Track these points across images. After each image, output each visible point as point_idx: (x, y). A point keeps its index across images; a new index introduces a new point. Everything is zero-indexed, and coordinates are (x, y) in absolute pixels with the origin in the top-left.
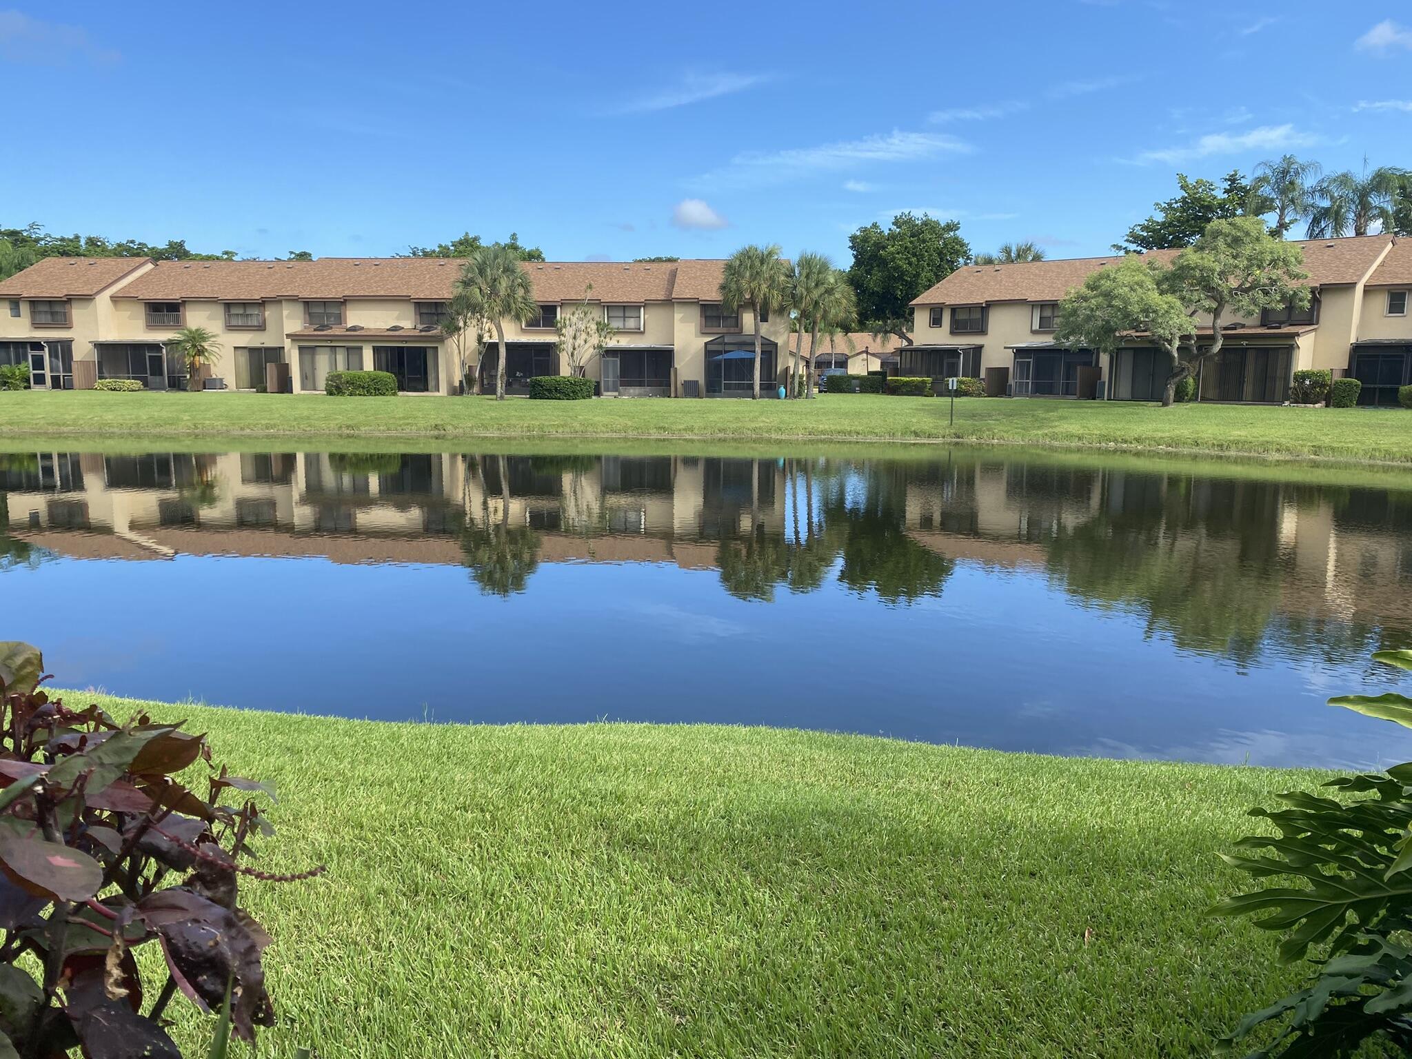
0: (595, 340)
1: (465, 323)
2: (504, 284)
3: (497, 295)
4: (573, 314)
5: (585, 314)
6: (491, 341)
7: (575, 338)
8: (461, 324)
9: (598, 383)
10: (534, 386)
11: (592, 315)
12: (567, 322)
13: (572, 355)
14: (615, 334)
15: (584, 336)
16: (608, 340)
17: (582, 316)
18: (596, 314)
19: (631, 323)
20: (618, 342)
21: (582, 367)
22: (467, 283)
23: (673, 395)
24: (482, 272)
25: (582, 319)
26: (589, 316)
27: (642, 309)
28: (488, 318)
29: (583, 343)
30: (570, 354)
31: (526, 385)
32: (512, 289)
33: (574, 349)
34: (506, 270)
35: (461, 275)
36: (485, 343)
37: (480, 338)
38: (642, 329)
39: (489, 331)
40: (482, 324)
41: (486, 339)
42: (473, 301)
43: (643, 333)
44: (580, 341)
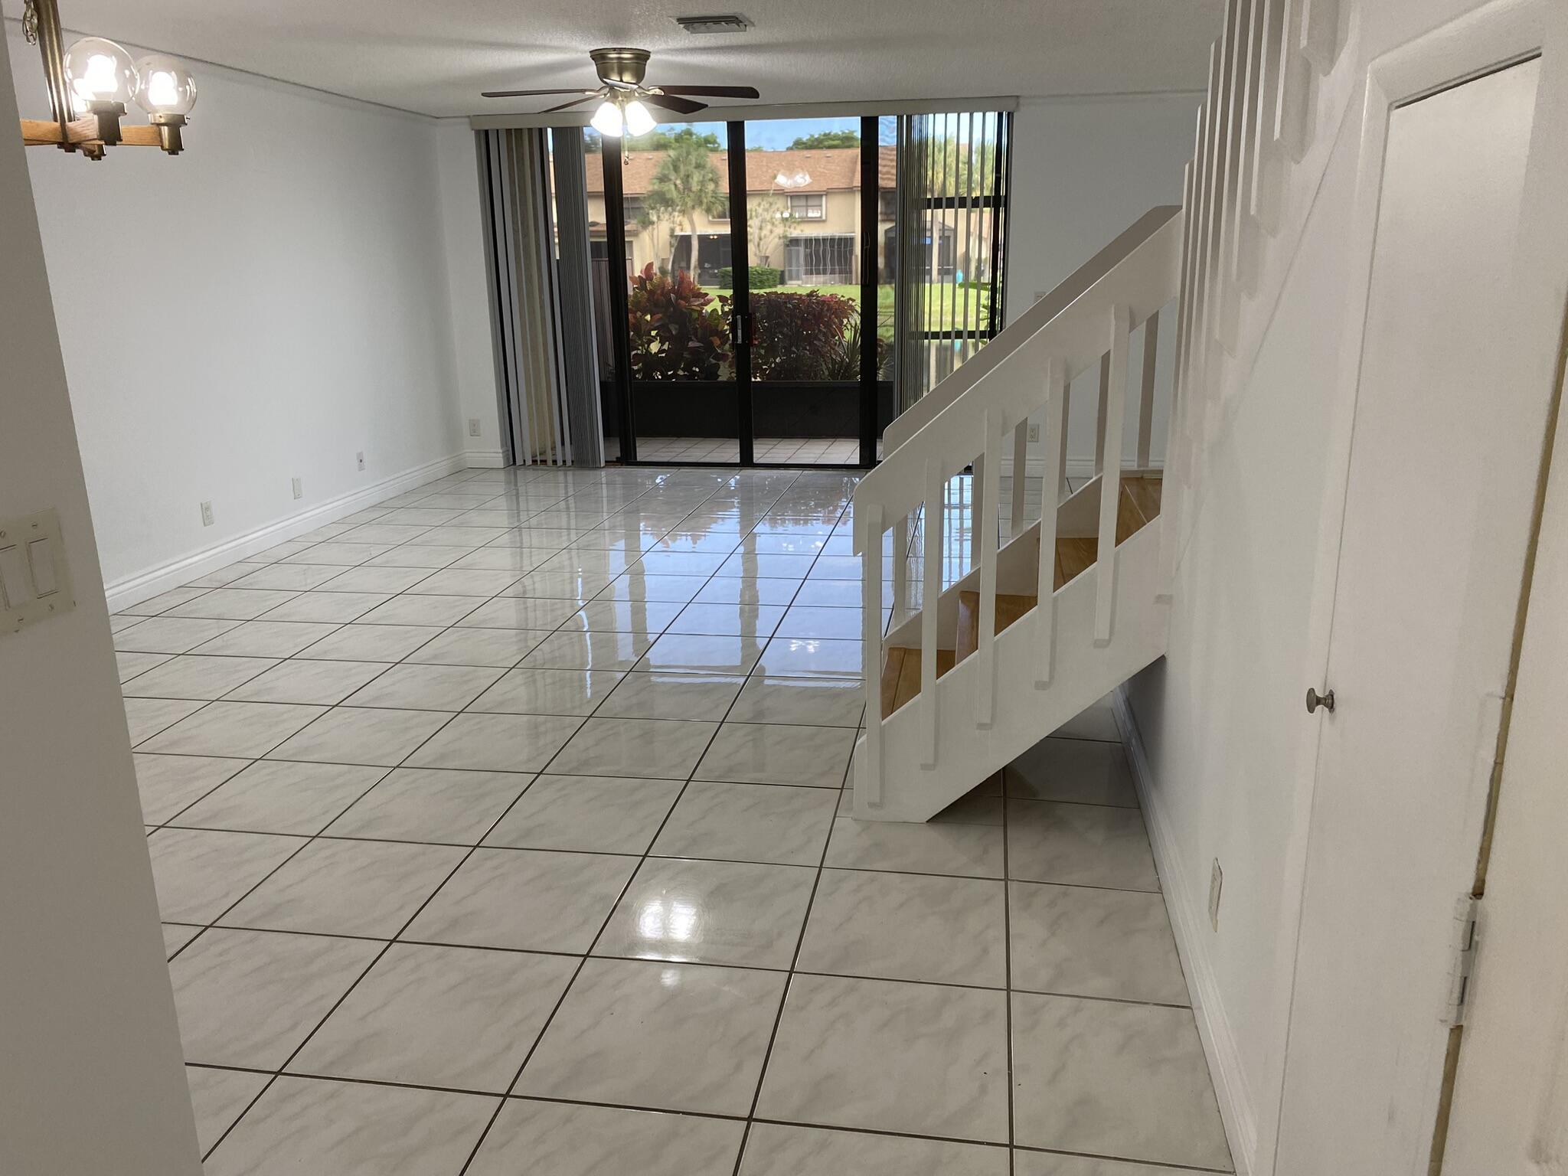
0: (780, 230)
1: (659, 217)
2: (696, 179)
3: (690, 190)
4: (759, 205)
5: (771, 204)
6: (683, 234)
7: (761, 228)
8: (655, 219)
9: (783, 272)
10: (723, 277)
11: (778, 205)
12: (754, 214)
13: (759, 245)
14: (799, 223)
15: (769, 227)
16: (792, 230)
17: (767, 206)
18: (780, 203)
19: (813, 214)
20: (802, 231)
21: (767, 257)
22: (663, 179)
23: (854, 282)
24: (676, 169)
25: (767, 210)
26: (775, 207)
27: (824, 198)
28: (680, 212)
29: (768, 233)
30: (756, 243)
31: (715, 276)
32: (702, 183)
33: (760, 239)
34: (698, 166)
35: (655, 172)
36: (677, 236)
37: (672, 230)
38: (824, 218)
39: (681, 225)
40: (674, 217)
41: (678, 232)
42: (668, 196)
43: (824, 221)
44: (765, 232)
